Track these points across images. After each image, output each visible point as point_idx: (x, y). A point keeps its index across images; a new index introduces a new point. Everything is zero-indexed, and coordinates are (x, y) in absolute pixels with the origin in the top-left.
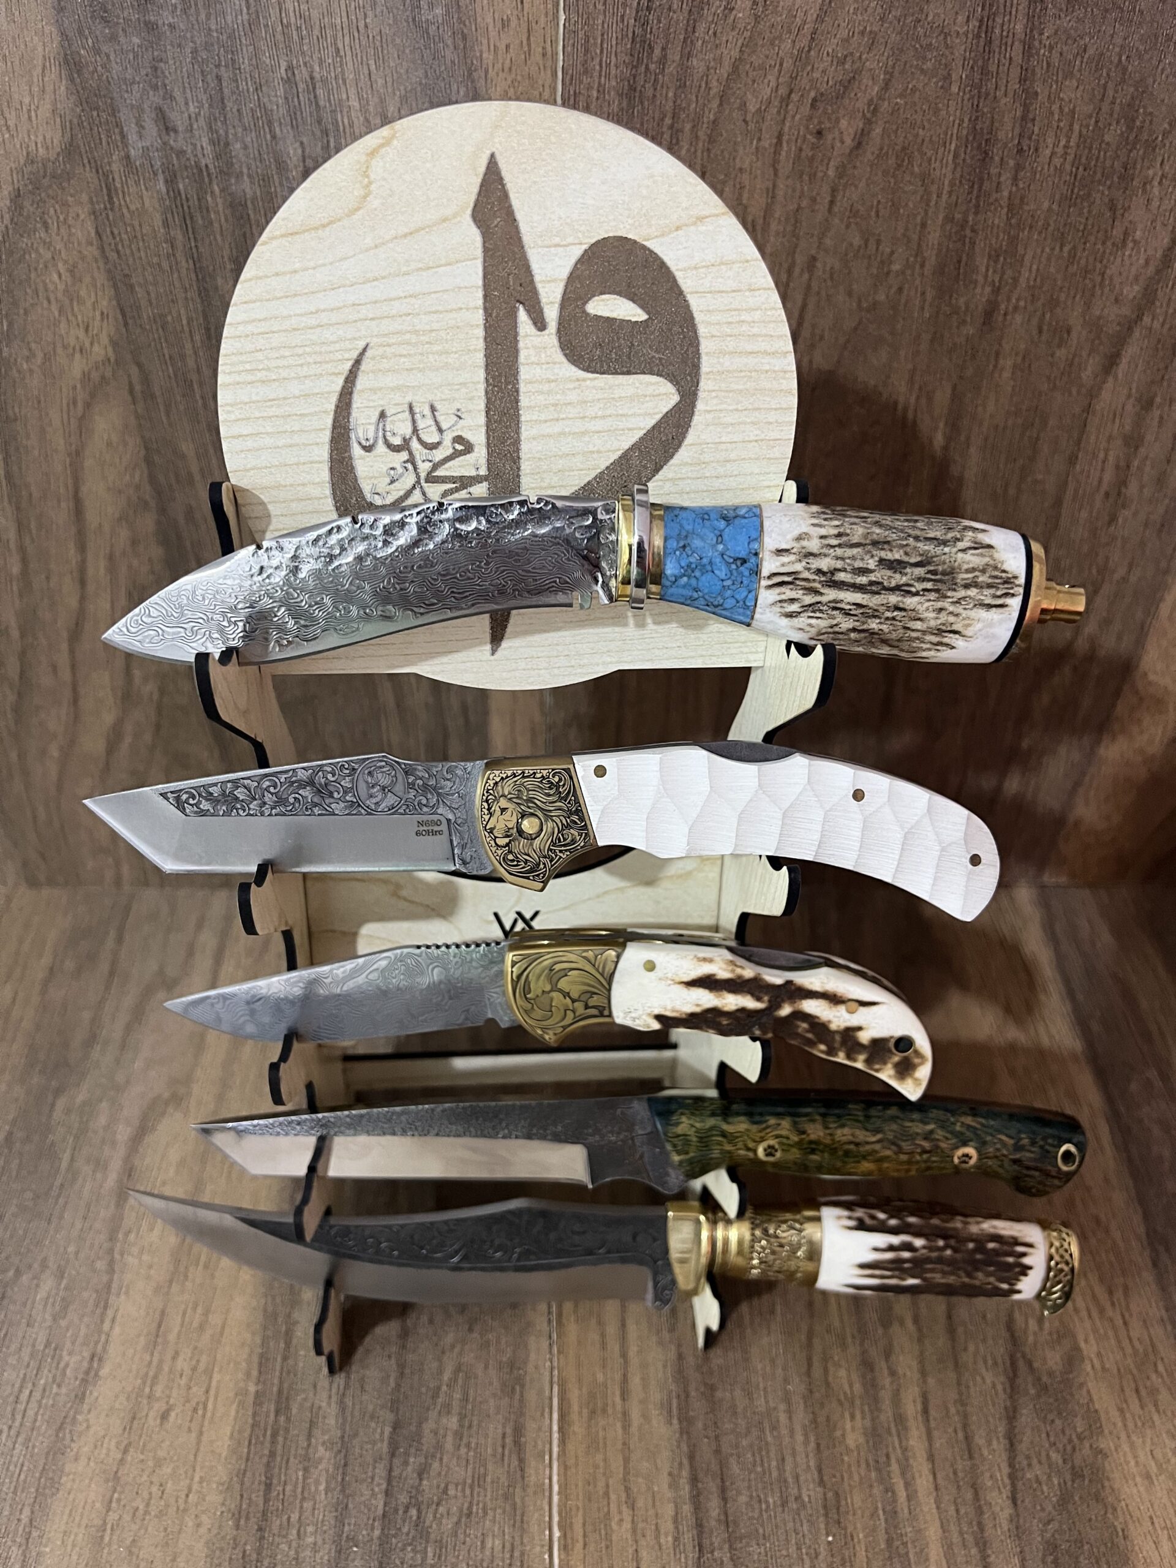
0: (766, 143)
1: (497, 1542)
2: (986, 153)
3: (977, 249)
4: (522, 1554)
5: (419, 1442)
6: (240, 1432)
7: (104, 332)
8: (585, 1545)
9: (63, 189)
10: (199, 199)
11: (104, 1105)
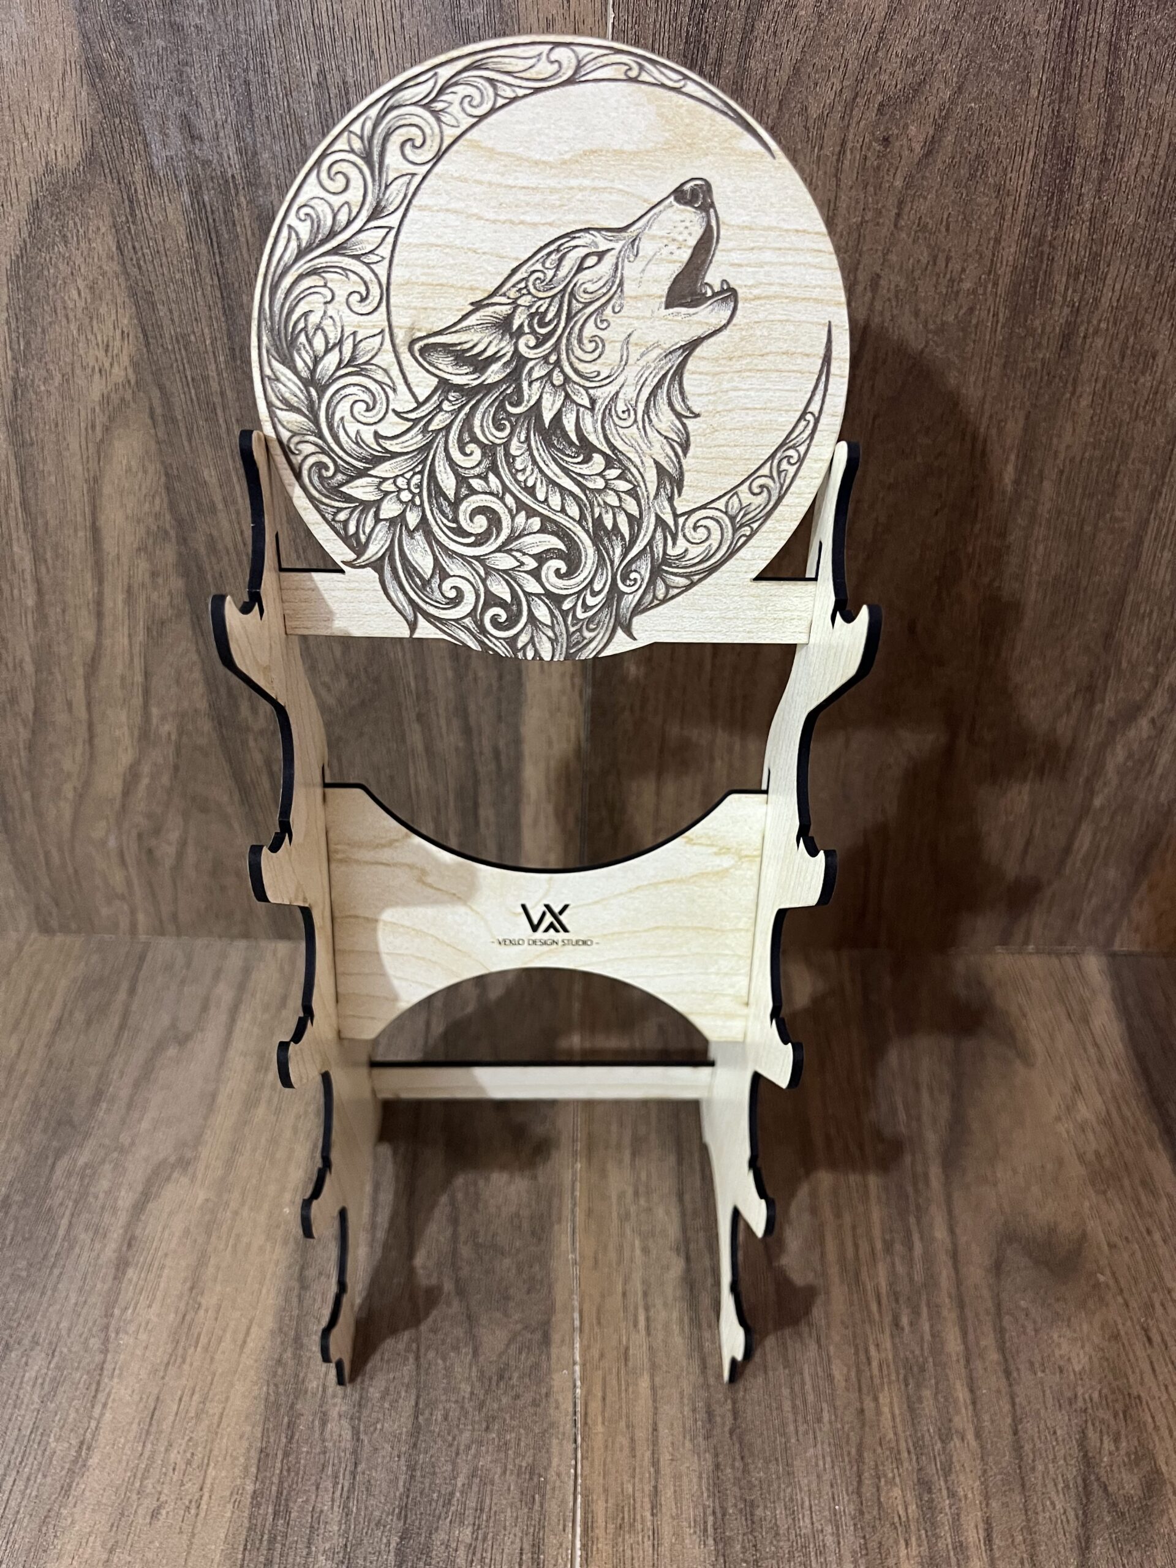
0: (827, 151)
2: (1067, 163)
3: (1055, 264)
5: (429, 1555)
6: (234, 1536)
7: (125, 352)
9: (83, 201)
10: (225, 213)
11: (108, 1167)
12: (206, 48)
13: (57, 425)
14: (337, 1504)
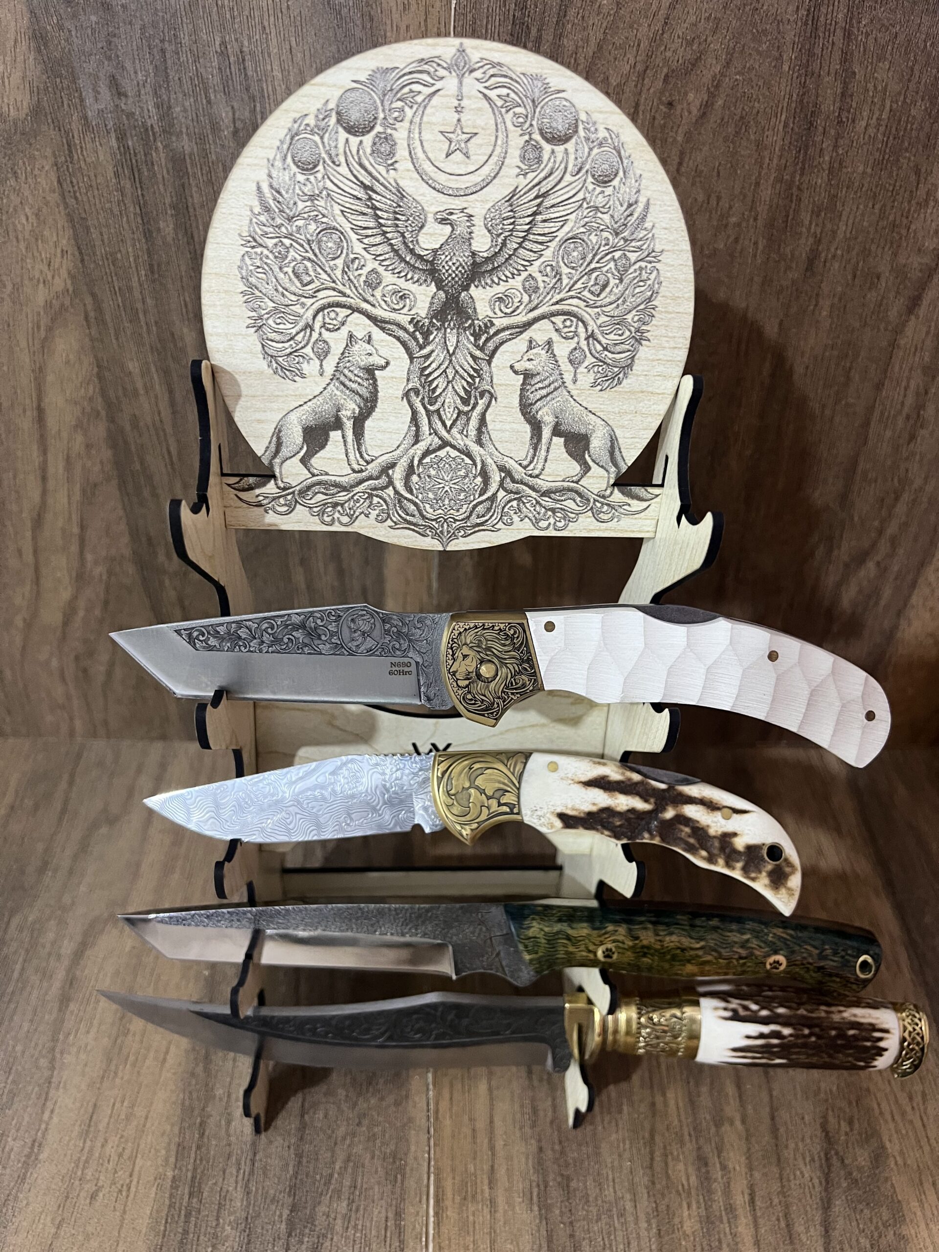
2: (811, 124)
3: (802, 205)
5: (313, 1224)
6: (158, 1212)
7: (64, 267)
9: (31, 144)
10: (145, 155)
11: (52, 923)
12: (130, 23)
13: (9, 325)
14: (239, 1186)
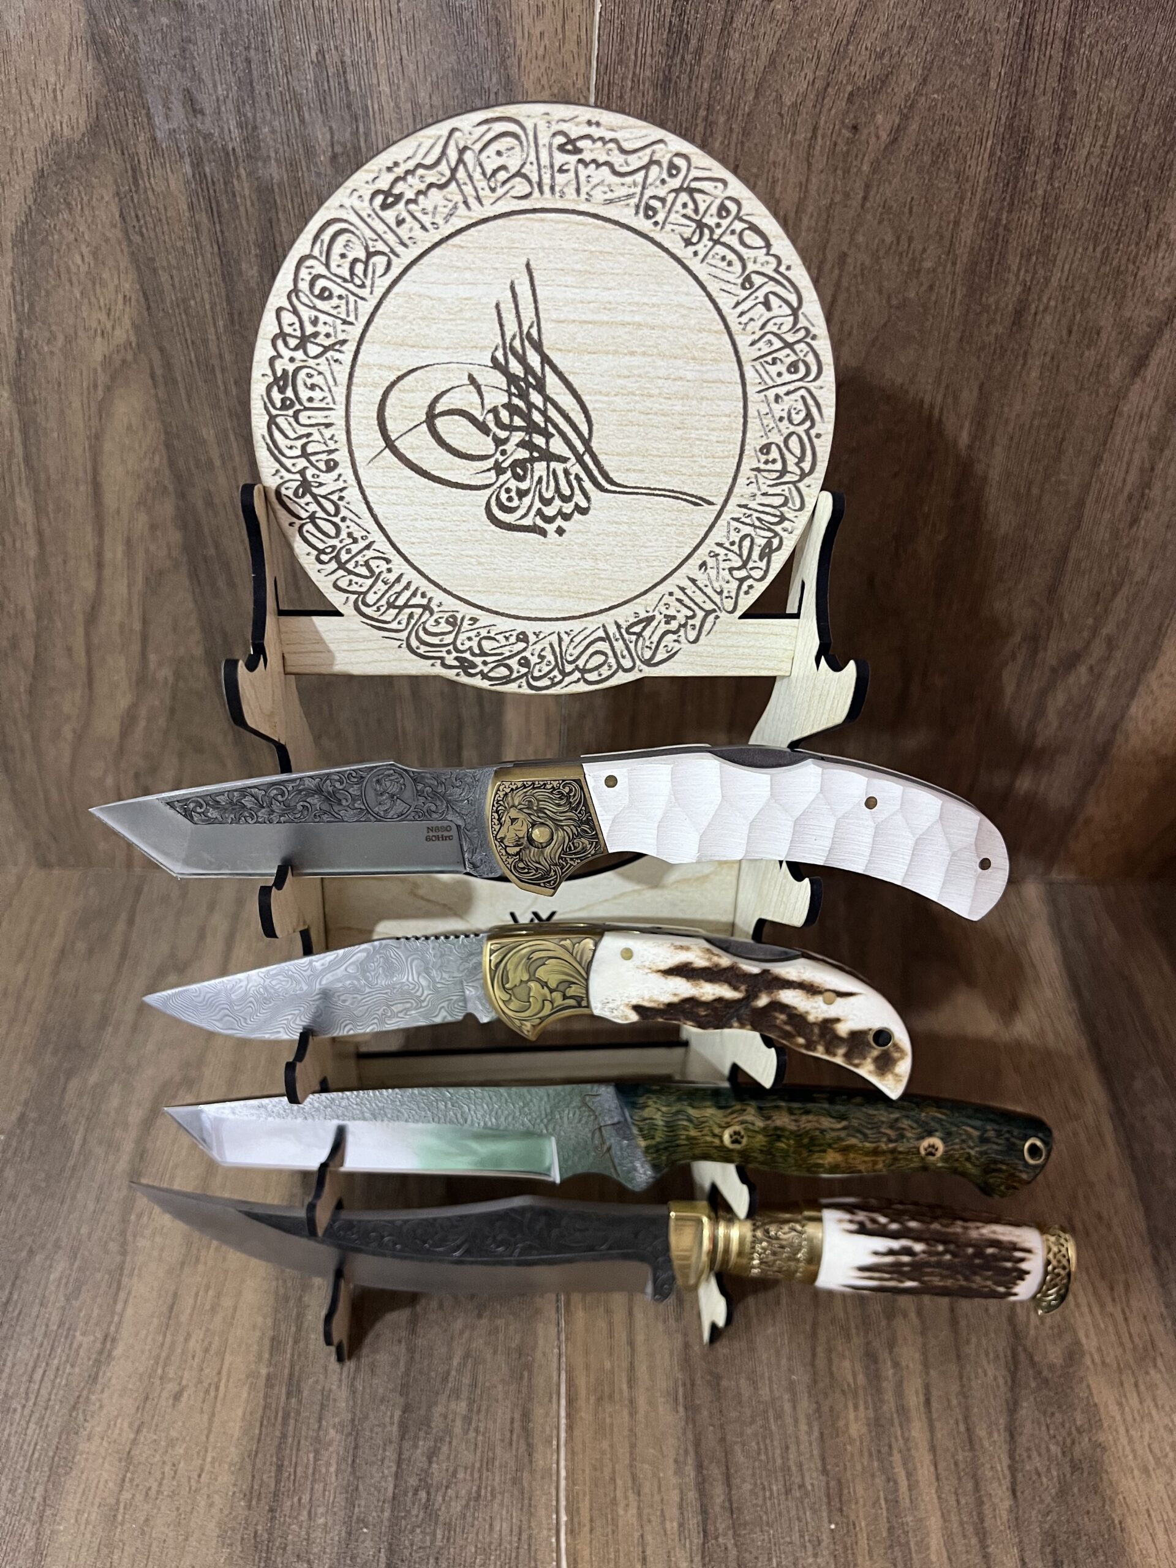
1: (504, 1525)
2: (1022, 151)
3: (1009, 246)
4: (530, 1537)
5: (429, 1427)
6: (251, 1414)
7: (127, 316)
8: (591, 1530)
9: (88, 170)
10: (225, 183)
11: (116, 1087)
13: (59, 384)
